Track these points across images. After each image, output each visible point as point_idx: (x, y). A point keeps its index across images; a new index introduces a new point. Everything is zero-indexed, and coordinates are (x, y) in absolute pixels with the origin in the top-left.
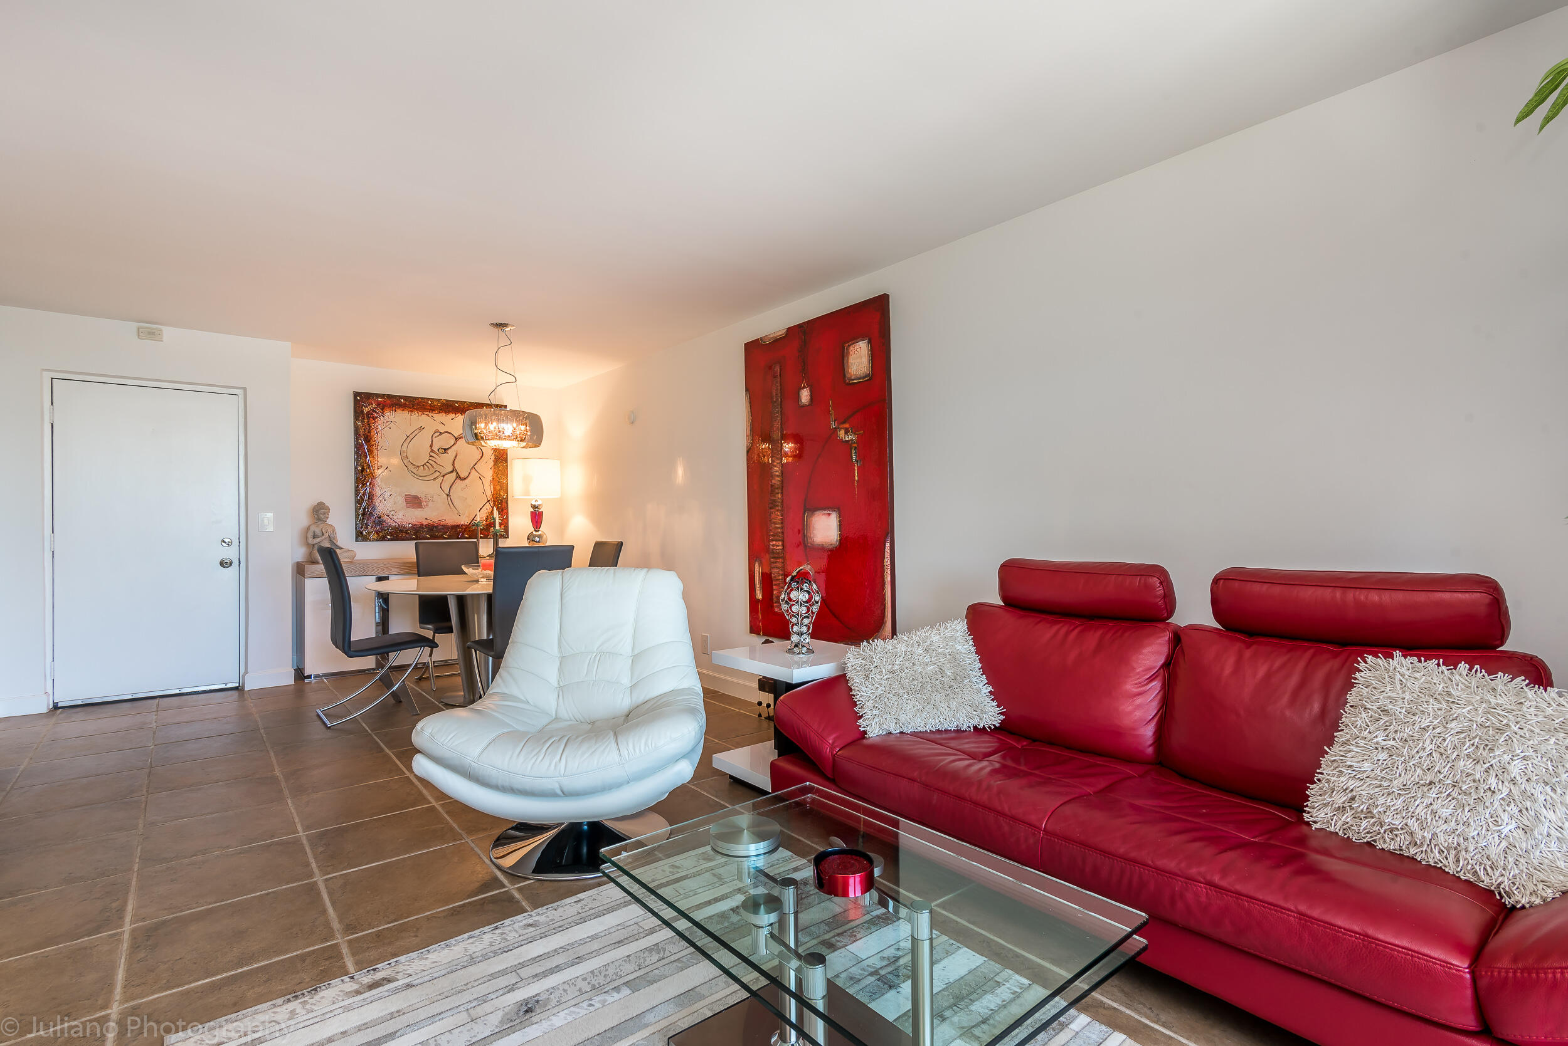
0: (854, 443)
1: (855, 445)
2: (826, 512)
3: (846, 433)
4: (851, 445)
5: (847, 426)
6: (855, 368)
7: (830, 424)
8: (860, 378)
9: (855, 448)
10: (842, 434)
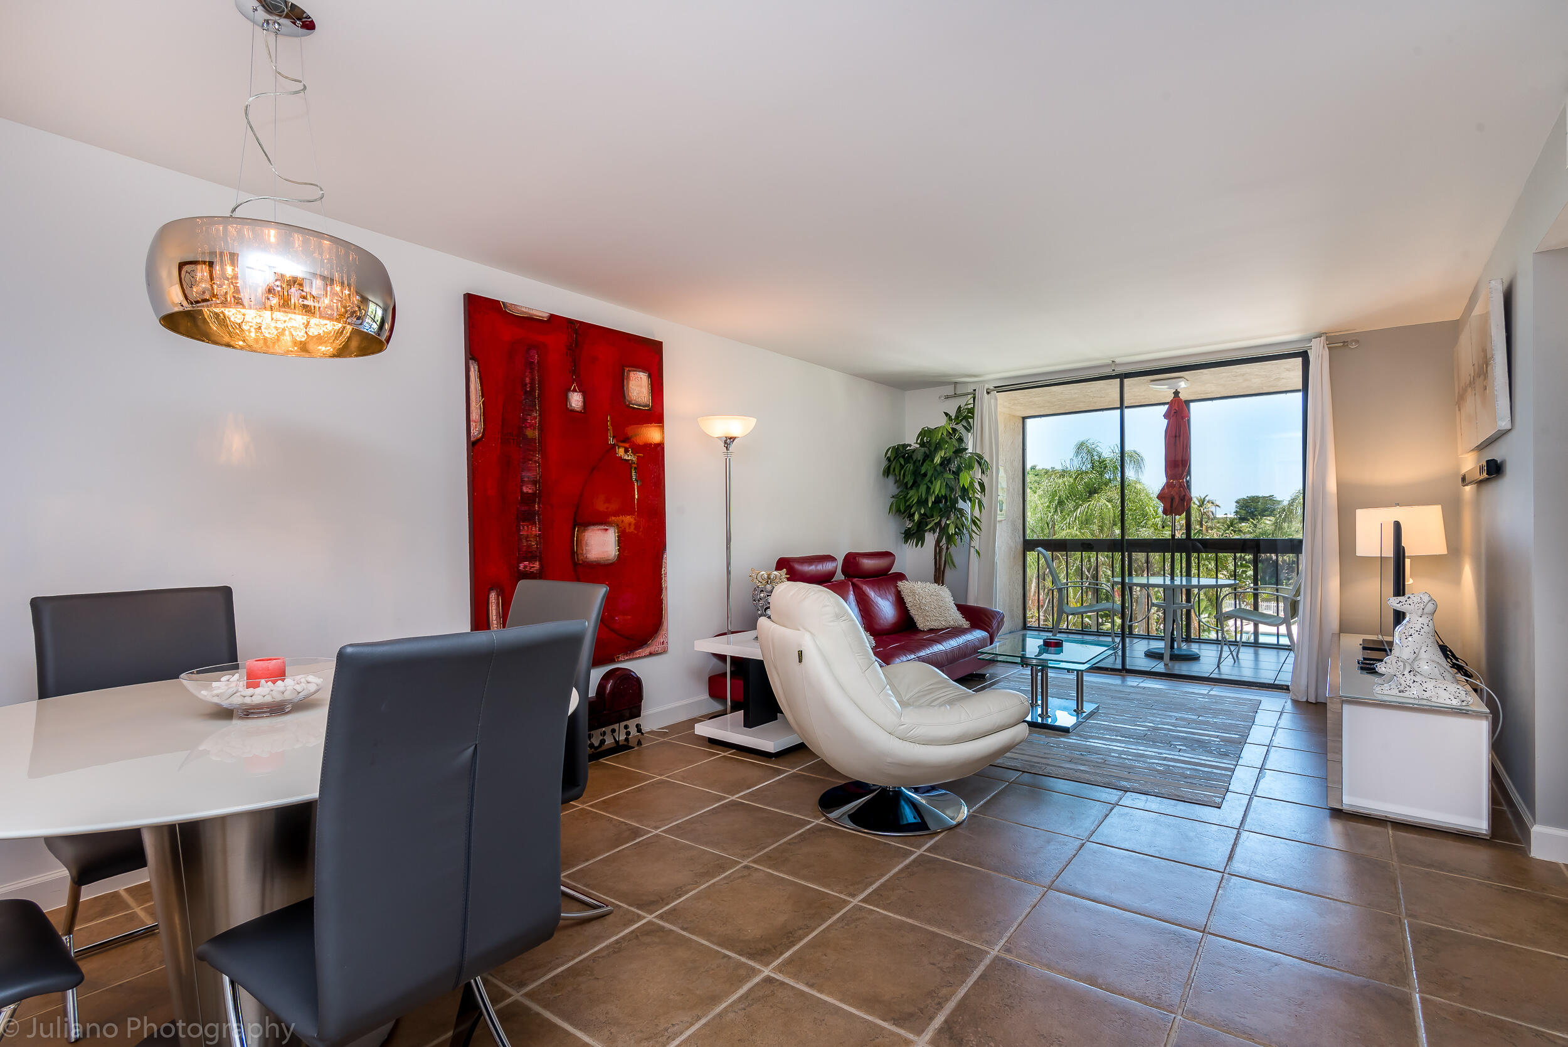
0: (634, 463)
1: (635, 466)
2: (602, 527)
3: (626, 451)
4: (631, 465)
5: (627, 445)
6: (635, 394)
7: (607, 440)
8: (639, 405)
9: (635, 468)
10: (621, 452)
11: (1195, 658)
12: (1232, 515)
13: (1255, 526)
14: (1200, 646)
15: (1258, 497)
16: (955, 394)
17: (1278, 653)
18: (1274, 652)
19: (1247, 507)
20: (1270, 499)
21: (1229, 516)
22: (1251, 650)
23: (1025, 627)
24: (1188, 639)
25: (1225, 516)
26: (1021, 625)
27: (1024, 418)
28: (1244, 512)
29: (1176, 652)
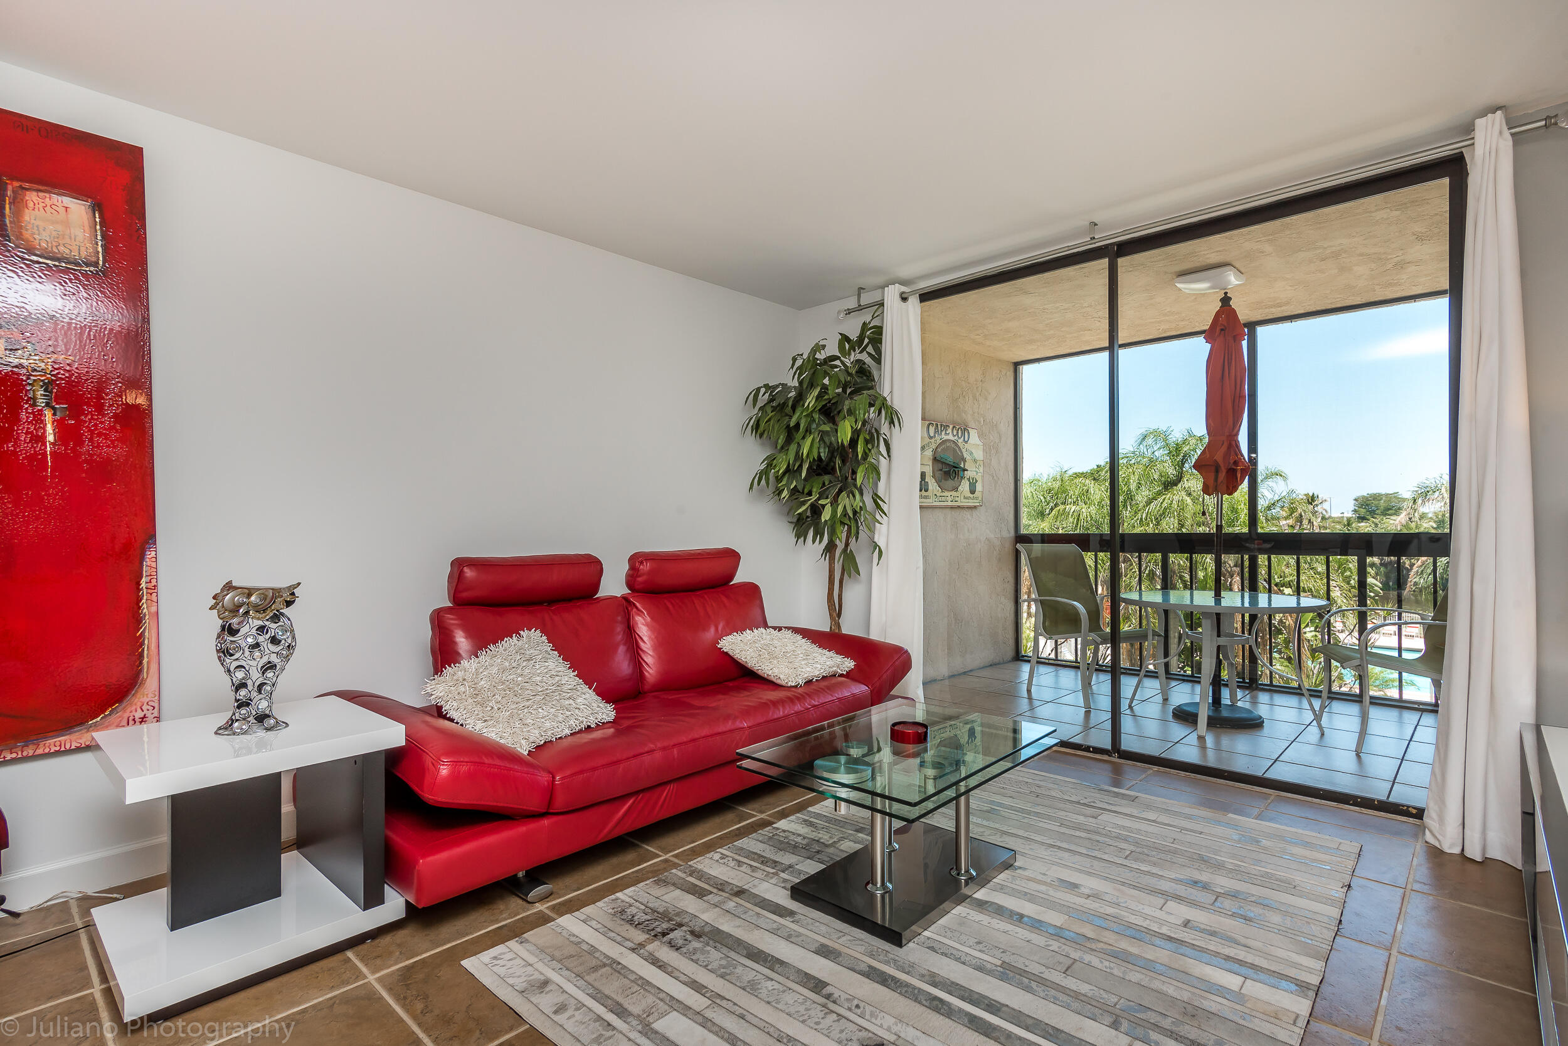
11: (1253, 724)
12: (1349, 514)
13: (1376, 525)
14: (1271, 698)
15: (1380, 495)
16: (860, 305)
17: (1401, 716)
18: (1393, 714)
19: (1367, 505)
20: (1395, 497)
21: (1346, 515)
22: (1354, 709)
23: (1018, 657)
24: (1251, 684)
25: (1342, 515)
26: (1010, 653)
27: (1017, 365)
28: (1364, 510)
29: (1225, 713)
